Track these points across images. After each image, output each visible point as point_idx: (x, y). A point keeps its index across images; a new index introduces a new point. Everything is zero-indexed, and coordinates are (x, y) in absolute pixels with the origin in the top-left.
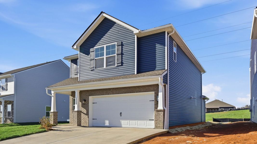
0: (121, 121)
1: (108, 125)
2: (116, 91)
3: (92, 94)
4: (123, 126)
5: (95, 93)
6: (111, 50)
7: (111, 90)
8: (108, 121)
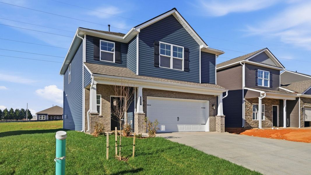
0: (178, 125)
1: (164, 130)
2: (179, 95)
3: (151, 94)
4: (179, 130)
5: (155, 93)
6: (178, 52)
7: (174, 94)
8: (164, 126)
